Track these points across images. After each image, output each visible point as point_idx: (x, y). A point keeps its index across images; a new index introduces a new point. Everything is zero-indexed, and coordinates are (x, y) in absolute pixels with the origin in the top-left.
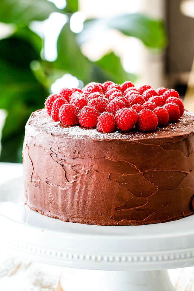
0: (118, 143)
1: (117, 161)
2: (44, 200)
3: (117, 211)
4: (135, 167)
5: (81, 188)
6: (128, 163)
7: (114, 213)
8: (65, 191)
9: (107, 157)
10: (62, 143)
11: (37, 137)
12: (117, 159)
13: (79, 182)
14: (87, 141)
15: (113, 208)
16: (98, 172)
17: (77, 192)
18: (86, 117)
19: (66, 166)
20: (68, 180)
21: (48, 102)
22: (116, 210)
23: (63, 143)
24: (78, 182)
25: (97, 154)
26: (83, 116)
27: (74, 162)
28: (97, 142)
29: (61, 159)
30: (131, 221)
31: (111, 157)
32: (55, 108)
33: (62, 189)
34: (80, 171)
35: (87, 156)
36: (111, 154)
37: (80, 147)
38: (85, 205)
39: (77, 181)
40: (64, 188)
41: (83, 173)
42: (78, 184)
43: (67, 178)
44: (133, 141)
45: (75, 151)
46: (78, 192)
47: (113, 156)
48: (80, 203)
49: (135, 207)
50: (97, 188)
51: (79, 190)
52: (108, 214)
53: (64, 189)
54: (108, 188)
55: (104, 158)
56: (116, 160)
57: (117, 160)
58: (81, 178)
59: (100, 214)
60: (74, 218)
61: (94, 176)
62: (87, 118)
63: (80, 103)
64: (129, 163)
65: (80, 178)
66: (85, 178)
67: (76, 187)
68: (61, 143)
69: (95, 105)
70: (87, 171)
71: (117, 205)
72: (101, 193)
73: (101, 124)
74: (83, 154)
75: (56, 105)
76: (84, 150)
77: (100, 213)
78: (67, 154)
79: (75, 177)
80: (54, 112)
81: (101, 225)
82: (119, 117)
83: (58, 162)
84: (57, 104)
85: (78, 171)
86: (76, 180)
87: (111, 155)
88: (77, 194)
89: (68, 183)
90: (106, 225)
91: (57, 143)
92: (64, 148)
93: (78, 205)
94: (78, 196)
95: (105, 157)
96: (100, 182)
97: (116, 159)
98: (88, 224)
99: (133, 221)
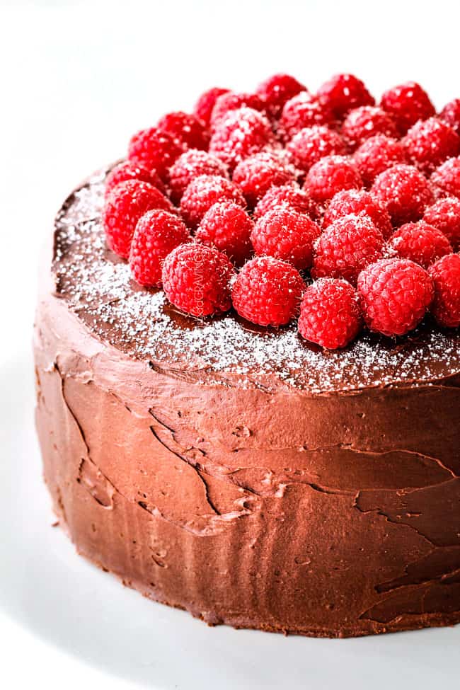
0: (382, 397)
1: (380, 454)
2: (132, 551)
3: (383, 594)
4: (439, 463)
5: (263, 535)
6: (417, 455)
7: (371, 601)
8: (208, 539)
9: (348, 444)
10: (191, 401)
11: (98, 362)
12: (379, 448)
13: (255, 519)
14: (279, 398)
15: (370, 588)
16: (320, 490)
17: (250, 546)
18: (260, 300)
19: (210, 470)
20: (218, 508)
21: (113, 217)
22: (379, 592)
23: (196, 401)
24: (254, 517)
25: (313, 435)
26: (250, 293)
27: (238, 461)
28: (312, 402)
29: (189, 448)
30: (426, 617)
31: (359, 443)
32: (142, 249)
33: (195, 532)
34: (258, 487)
35: (281, 444)
36: (359, 433)
37: (256, 417)
38: (278, 582)
39: (247, 515)
40: (204, 531)
41: (268, 495)
42: (252, 523)
43: (214, 504)
44: (430, 385)
45: (240, 429)
46: (253, 547)
47: (367, 440)
48: (259, 576)
49: (439, 576)
50: (317, 536)
51: (254, 541)
52: (353, 605)
53: (203, 533)
54: (351, 535)
55: (337, 448)
56: (379, 450)
57: (381, 451)
58: (262, 508)
59: (328, 607)
60: (238, 615)
61: (305, 501)
62: (264, 304)
63: (226, 227)
64: (420, 455)
65: (259, 507)
66: (275, 508)
67: (245, 532)
68: (188, 399)
69: (280, 239)
70: (282, 487)
71: (381, 576)
72: (329, 548)
73: (315, 326)
74: (265, 440)
75: (146, 240)
76: (270, 426)
77: (327, 603)
78: (210, 435)
79: (241, 502)
80: (142, 261)
81: (332, 636)
82: (375, 296)
83: (180, 453)
84: (149, 237)
85: (251, 485)
86: (244, 512)
87: (361, 438)
88: (251, 552)
89: (217, 517)
90: (346, 635)
91: (175, 397)
92: (200, 418)
93: (253, 583)
94: (254, 557)
95: (339, 445)
96: (325, 517)
97: (376, 447)
98: (288, 633)
99: (432, 615)
